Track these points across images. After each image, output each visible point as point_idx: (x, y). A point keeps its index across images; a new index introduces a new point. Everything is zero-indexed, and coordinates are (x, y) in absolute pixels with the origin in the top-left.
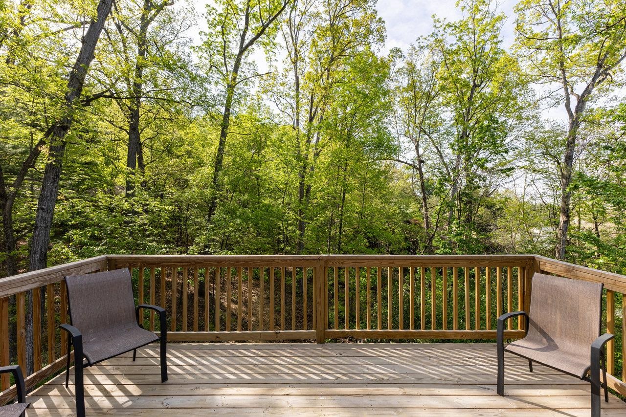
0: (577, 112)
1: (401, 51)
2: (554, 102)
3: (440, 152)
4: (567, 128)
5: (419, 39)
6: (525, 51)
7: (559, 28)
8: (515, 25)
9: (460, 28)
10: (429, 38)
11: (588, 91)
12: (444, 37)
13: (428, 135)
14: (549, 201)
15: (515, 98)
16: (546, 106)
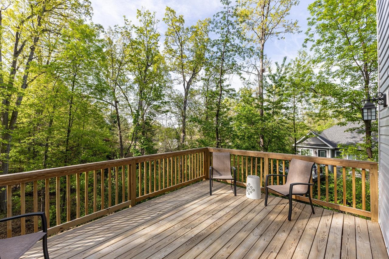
0: (187, 89)
1: (103, 28)
2: (179, 82)
3: (126, 97)
4: (184, 95)
5: (116, 26)
6: (168, 55)
7: (181, 51)
8: (165, 41)
9: (140, 31)
10: (122, 28)
11: (190, 81)
12: (131, 32)
13: (119, 86)
14: (176, 126)
15: (163, 76)
16: (176, 83)
